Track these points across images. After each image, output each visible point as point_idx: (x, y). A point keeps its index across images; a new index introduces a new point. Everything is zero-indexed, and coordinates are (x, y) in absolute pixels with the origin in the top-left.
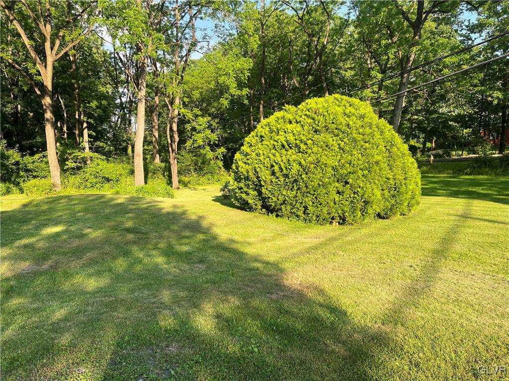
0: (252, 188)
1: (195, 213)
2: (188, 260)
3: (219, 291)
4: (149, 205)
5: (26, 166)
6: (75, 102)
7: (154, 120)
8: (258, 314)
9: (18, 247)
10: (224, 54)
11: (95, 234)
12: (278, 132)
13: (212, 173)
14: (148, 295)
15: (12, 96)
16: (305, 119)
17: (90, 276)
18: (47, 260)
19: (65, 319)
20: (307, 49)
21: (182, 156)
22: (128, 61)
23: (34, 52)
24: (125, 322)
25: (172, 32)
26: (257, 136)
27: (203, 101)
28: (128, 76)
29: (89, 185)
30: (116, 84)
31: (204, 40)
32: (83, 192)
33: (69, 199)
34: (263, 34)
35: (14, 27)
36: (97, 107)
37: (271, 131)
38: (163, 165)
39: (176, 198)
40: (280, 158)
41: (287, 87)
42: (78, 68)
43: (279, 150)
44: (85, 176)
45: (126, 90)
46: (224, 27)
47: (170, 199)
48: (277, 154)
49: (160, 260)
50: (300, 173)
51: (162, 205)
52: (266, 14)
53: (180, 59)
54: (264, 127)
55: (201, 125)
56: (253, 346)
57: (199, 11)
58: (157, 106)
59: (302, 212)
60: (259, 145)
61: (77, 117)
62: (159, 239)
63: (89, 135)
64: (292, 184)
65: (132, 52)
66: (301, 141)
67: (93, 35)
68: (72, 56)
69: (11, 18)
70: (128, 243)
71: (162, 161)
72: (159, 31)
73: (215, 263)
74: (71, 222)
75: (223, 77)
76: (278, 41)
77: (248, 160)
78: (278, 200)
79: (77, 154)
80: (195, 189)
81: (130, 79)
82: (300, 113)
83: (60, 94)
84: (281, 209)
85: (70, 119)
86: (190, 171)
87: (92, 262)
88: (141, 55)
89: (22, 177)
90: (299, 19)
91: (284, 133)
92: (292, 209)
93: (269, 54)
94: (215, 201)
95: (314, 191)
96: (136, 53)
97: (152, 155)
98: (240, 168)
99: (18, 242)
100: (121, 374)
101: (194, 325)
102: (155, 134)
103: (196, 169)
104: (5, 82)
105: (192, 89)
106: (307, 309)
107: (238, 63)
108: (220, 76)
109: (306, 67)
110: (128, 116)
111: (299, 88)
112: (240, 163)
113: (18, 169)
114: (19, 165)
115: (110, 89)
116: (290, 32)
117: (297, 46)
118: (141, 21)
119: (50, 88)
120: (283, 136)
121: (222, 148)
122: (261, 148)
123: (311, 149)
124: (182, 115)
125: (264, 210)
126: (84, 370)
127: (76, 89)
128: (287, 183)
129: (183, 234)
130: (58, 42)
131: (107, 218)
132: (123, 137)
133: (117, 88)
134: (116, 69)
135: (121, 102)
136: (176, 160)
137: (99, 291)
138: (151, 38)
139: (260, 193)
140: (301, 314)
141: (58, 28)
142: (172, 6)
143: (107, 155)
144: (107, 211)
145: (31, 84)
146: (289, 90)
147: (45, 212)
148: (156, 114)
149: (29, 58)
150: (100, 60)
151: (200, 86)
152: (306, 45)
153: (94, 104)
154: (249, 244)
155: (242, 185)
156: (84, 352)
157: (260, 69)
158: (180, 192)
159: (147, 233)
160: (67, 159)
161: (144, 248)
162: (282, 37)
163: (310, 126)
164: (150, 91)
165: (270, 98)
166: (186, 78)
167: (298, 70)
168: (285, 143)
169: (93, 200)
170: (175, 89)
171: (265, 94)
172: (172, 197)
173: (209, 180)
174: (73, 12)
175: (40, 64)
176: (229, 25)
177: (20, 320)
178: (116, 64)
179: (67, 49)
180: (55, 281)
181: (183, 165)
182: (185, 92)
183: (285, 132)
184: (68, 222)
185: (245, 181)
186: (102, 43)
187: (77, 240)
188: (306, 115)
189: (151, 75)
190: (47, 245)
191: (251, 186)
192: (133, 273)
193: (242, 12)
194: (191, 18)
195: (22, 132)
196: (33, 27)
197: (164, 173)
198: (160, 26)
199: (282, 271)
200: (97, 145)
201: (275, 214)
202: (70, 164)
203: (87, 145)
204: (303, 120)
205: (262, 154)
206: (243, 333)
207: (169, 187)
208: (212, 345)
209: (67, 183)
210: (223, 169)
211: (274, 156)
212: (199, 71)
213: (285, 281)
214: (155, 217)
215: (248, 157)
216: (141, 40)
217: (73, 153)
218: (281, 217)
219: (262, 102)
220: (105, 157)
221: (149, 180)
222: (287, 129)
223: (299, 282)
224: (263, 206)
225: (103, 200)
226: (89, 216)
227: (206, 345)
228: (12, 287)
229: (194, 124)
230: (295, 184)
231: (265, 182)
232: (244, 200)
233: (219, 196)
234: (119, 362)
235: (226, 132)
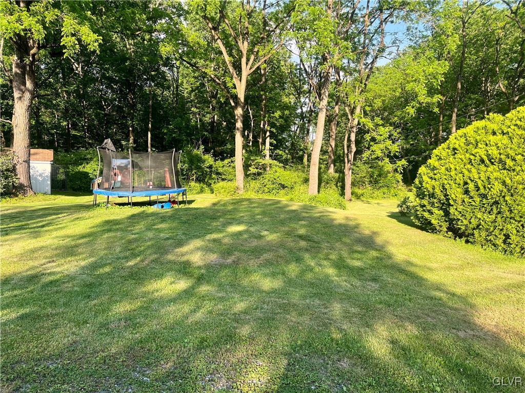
0: (437, 207)
1: (368, 227)
2: (359, 275)
3: (394, 315)
4: (322, 214)
5: (217, 170)
6: (262, 113)
7: (332, 130)
8: (441, 350)
9: (209, 240)
10: (415, 58)
11: (271, 237)
12: (477, 145)
13: (388, 187)
14: (319, 305)
15: (211, 107)
16: (514, 130)
17: (266, 276)
18: (231, 255)
19: (245, 312)
20: (520, 47)
21: (358, 167)
22: (312, 72)
23: (232, 68)
24: (298, 327)
25: (359, 39)
26: (448, 148)
27: (384, 110)
28: (311, 86)
29: (266, 190)
30: (299, 94)
31: (394, 45)
32: (261, 196)
33: (250, 202)
34: (464, 33)
35: (217, 45)
36: (280, 117)
37: (468, 143)
38: (337, 175)
39: (348, 209)
40: (477, 174)
41: (489, 92)
42: (266, 80)
43: (476, 166)
44: (263, 181)
45: (307, 100)
46: (416, 28)
47: (342, 210)
48: (474, 170)
49: (331, 271)
50: (503, 194)
51: (334, 216)
52: (470, 11)
53: (364, 67)
54: (459, 138)
55: (381, 135)
56: (434, 384)
57: (391, 15)
58: (337, 115)
59: (501, 241)
60: (451, 159)
61: (262, 126)
62: (330, 250)
63: (270, 143)
64: (491, 206)
65: (317, 62)
66: (508, 156)
67: (283, 49)
68: (263, 69)
69: (216, 37)
70: (300, 249)
71: (336, 172)
72: (346, 40)
73: (389, 284)
74: (251, 223)
75: (412, 84)
76: (482, 40)
77: (435, 174)
78: (470, 223)
79: (259, 161)
80: (368, 203)
81: (312, 88)
82: (508, 123)
83: (250, 106)
84: (473, 234)
85: (256, 128)
86: (364, 183)
87: (268, 263)
88: (327, 65)
89: (213, 179)
90: (512, 13)
91: (485, 146)
92: (488, 236)
93: (470, 56)
94: (391, 217)
95: (521, 217)
96: (321, 64)
97: (326, 164)
98: (424, 184)
99: (209, 235)
100: (294, 376)
101: (367, 345)
102: (331, 144)
103: (371, 182)
104: (206, 95)
105: (375, 98)
106: (505, 357)
107: (431, 67)
108: (408, 82)
109: (517, 68)
110: (307, 125)
111: (505, 93)
112: (425, 178)
113: (211, 172)
114: (212, 168)
115: (292, 100)
116: (499, 29)
117: (507, 44)
118: (331, 31)
119: (242, 100)
120: (484, 149)
121: (403, 160)
122: (453, 162)
123: (521, 166)
124: (362, 124)
125: (450, 233)
126: (261, 364)
127: (263, 100)
128: (484, 204)
129: (355, 248)
130: (252, 57)
131: (283, 223)
132: (300, 146)
133: (300, 99)
134: (300, 80)
135: (302, 112)
136: (351, 171)
137: (274, 291)
138: (338, 48)
139: (447, 213)
140: (497, 361)
141: (253, 44)
142: (361, 12)
143: (285, 162)
144: (282, 216)
145: (227, 96)
146: (491, 96)
147: (230, 212)
148: (335, 124)
149: (227, 73)
150: (286, 72)
151: (383, 94)
152: (518, 43)
153: (277, 114)
154: (430, 269)
155: (425, 202)
156: (261, 347)
157: (457, 72)
158: (352, 204)
159: (318, 243)
160: (250, 165)
161: (316, 257)
162: (488, 35)
163: (521, 138)
164: (331, 100)
165: (467, 106)
166: (369, 86)
167: (506, 72)
168: (485, 158)
169: (270, 205)
170: (356, 99)
171: (460, 100)
172: (344, 208)
173: (384, 194)
174: (267, 28)
175: (236, 78)
176: (423, 26)
177: (208, 306)
178: (301, 74)
179: (260, 63)
180: (236, 275)
181: (357, 176)
182: (366, 100)
183: (487, 145)
184: (249, 223)
185: (429, 198)
186: (290, 56)
187: (256, 240)
188: (516, 125)
189: (333, 84)
190: (232, 241)
191: (436, 205)
192: (304, 280)
193: (440, 11)
194: (381, 23)
195: (216, 139)
196: (232, 45)
197: (337, 184)
198: (347, 34)
199: (472, 306)
200: (276, 153)
201: (464, 239)
202: (252, 170)
203: (267, 153)
204: (512, 131)
205: (453, 169)
206: (423, 367)
207: (341, 198)
208: (386, 371)
209: (248, 187)
210: (401, 183)
211: (470, 171)
212: (384, 78)
213: (476, 319)
214: (327, 227)
215: (435, 172)
216: (328, 50)
217: (256, 159)
218: (472, 243)
219: (456, 110)
220: (282, 165)
221: (322, 190)
222: (490, 141)
223: (494, 323)
224: (449, 229)
225: (279, 205)
226: (266, 219)
227: (380, 370)
228: (202, 275)
229: (374, 134)
230: (494, 207)
231: (455, 201)
232: (427, 220)
233: (395, 212)
234: (293, 364)
235: (408, 143)
